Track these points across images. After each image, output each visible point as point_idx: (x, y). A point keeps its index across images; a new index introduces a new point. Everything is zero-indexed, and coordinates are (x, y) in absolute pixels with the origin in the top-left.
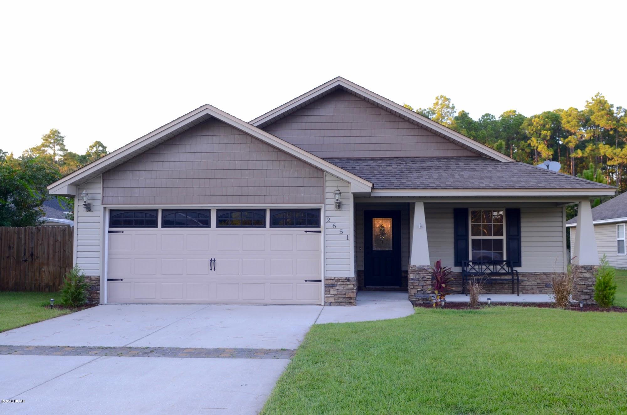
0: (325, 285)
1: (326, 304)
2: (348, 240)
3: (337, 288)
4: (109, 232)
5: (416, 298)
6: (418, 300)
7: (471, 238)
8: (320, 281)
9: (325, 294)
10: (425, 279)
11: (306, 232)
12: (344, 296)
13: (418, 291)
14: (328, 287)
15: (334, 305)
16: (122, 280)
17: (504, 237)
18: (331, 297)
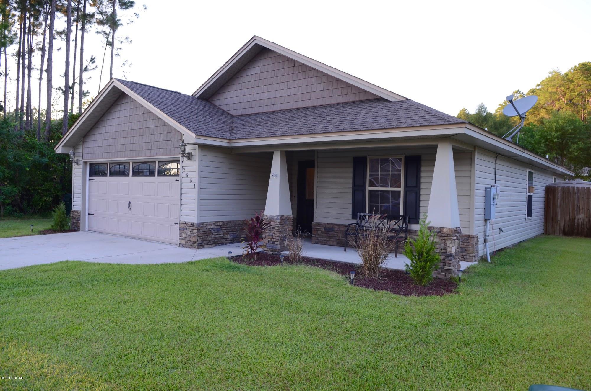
0: (180, 228)
1: (181, 245)
2: (194, 188)
3: (187, 231)
4: (89, 180)
5: (268, 248)
6: (268, 250)
7: (368, 188)
8: (178, 224)
9: (180, 236)
10: (274, 230)
11: (176, 180)
12: (190, 239)
13: (269, 241)
14: (182, 230)
15: (185, 247)
16: (93, 214)
17: (401, 189)
18: (183, 239)
